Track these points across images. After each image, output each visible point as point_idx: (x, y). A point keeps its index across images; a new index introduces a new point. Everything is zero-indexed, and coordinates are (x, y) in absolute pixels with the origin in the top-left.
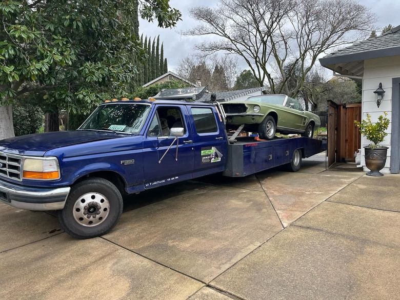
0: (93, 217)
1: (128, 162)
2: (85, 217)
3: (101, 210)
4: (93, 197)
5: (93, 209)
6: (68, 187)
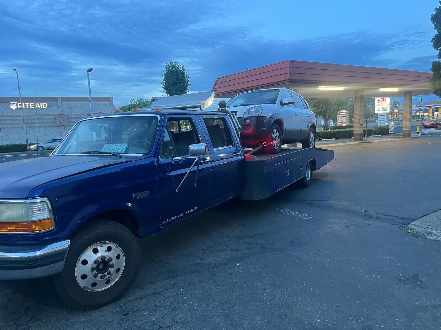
1: (141, 195)
3: (113, 261)
6: (67, 239)
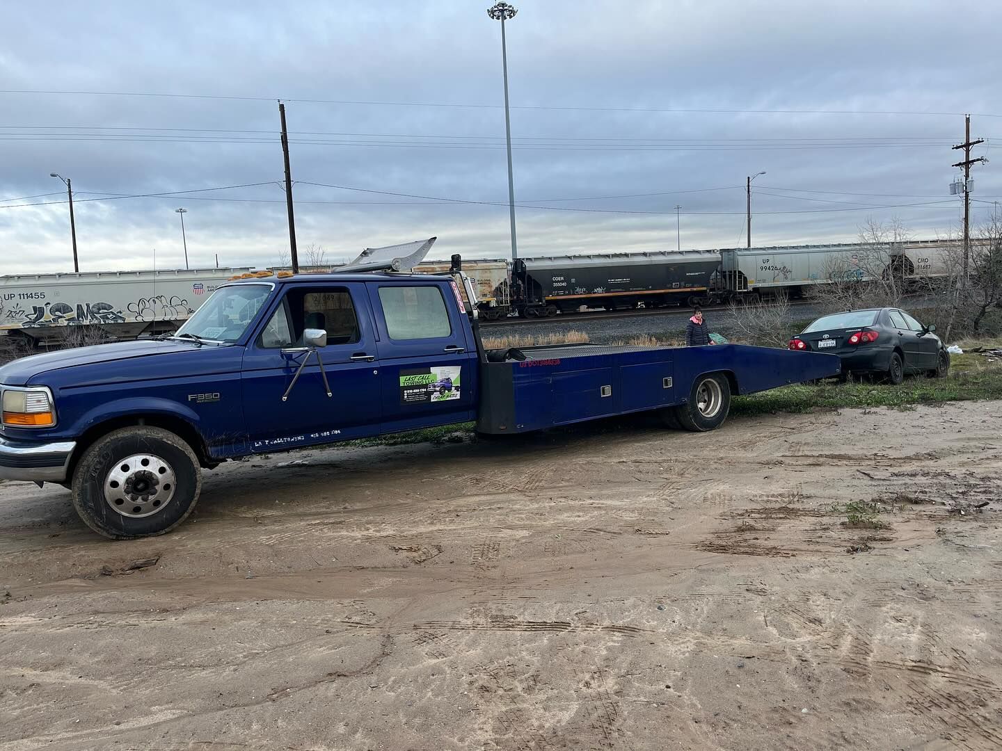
0: (143, 499)
1: (202, 397)
2: (128, 498)
3: (159, 488)
4: (145, 462)
5: (141, 483)
6: (72, 441)
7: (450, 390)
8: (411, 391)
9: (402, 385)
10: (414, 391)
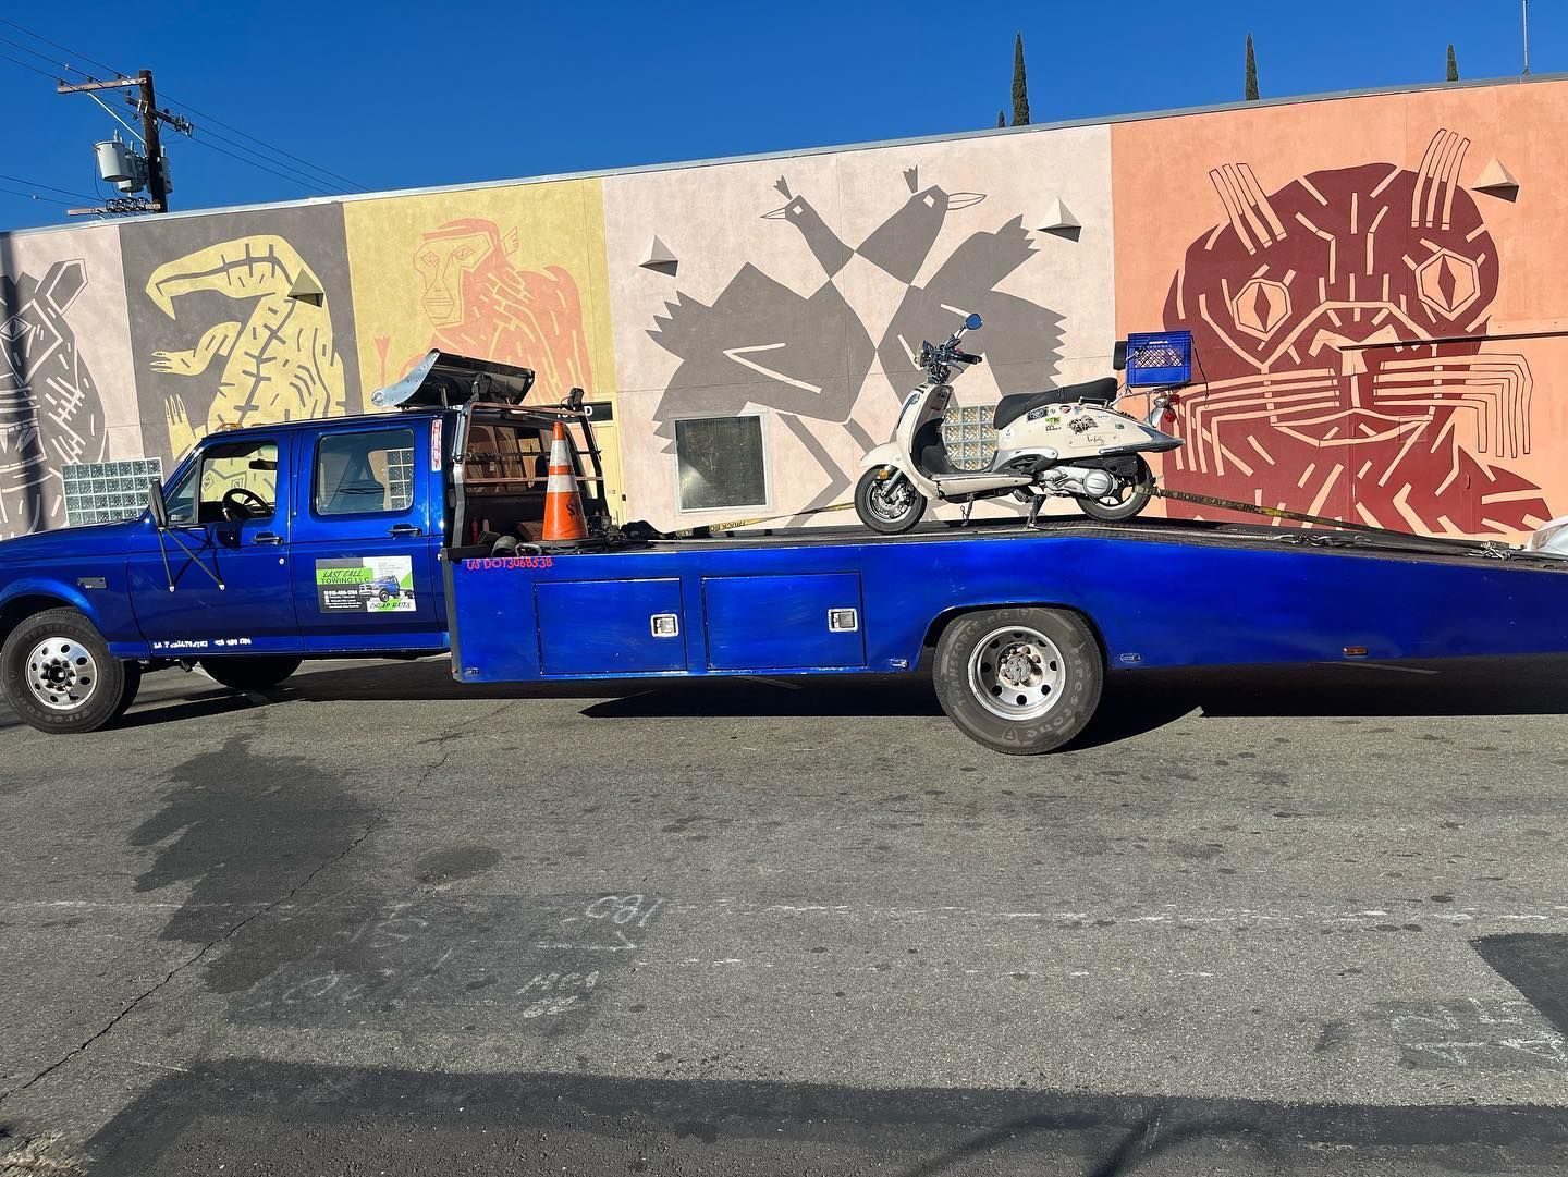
1: (92, 582)
7: (396, 595)
8: (334, 593)
9: (319, 582)
10: (339, 593)
